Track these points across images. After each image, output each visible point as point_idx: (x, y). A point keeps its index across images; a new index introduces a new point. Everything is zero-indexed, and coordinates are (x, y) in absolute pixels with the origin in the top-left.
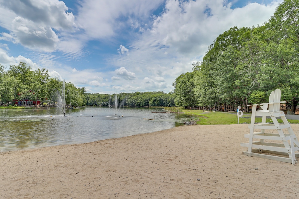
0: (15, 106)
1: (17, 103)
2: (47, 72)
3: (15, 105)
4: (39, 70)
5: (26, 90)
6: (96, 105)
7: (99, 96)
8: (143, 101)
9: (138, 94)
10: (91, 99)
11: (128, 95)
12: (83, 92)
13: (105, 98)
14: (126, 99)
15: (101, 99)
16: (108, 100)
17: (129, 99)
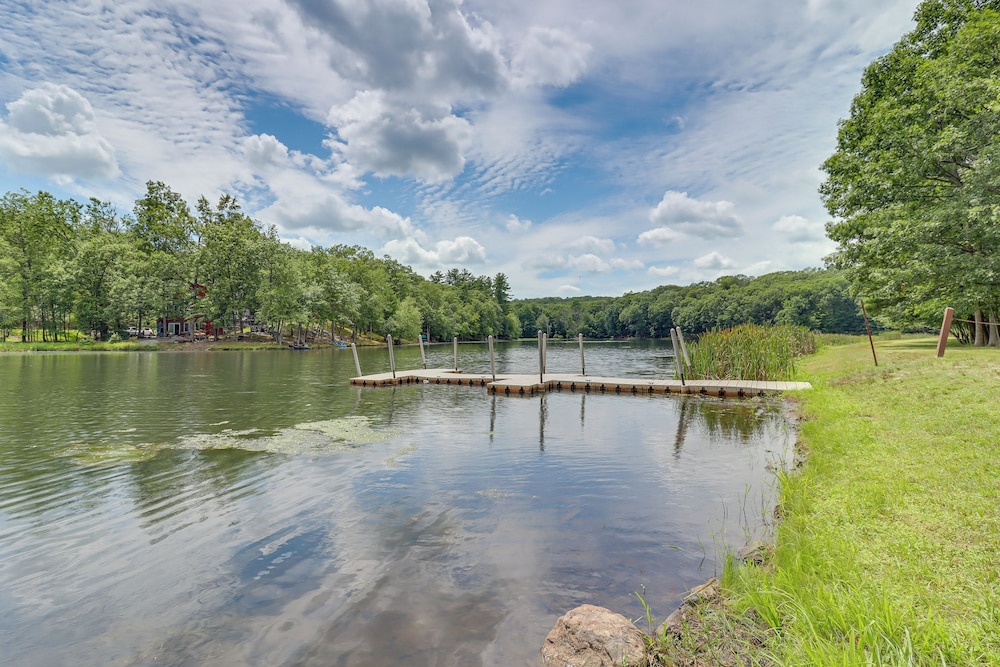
6: (564, 334)
7: (576, 303)
8: (744, 313)
9: (727, 284)
10: (547, 315)
11: (682, 292)
12: (499, 292)
13: (594, 311)
14: (671, 307)
15: (582, 315)
16: (604, 315)
17: (685, 309)
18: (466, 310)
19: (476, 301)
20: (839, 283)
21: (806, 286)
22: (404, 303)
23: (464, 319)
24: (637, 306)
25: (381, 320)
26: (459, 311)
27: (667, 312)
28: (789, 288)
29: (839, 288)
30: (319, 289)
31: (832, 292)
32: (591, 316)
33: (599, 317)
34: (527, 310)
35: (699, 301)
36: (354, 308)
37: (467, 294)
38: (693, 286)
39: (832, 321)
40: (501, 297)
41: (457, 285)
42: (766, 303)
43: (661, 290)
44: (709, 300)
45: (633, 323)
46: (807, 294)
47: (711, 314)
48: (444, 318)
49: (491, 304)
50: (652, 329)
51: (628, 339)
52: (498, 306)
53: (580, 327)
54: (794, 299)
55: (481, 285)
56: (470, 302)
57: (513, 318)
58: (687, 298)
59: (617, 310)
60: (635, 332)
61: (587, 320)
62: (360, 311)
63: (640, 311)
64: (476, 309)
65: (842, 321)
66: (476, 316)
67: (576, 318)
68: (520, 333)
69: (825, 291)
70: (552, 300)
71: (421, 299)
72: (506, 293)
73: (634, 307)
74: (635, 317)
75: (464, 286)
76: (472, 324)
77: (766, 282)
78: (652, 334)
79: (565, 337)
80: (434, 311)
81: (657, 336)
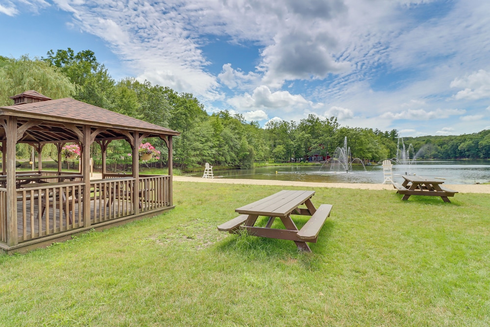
0: (307, 163)
1: (307, 159)
2: (336, 120)
3: (307, 161)
4: (328, 120)
5: (316, 145)
6: (423, 157)
13: (441, 145)
16: (448, 147)
32: (439, 147)
33: (444, 148)
50: (481, 154)
51: (464, 159)
53: (433, 153)
59: (457, 144)
60: (469, 155)
61: (437, 150)
63: (473, 145)
73: (469, 142)
74: (469, 148)
78: (482, 156)
81: (485, 158)
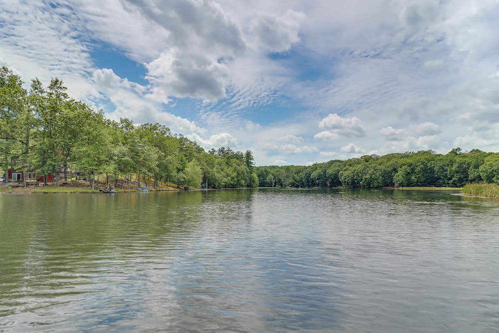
6: (281, 185)
7: (287, 168)
8: (377, 175)
9: (367, 159)
10: (273, 175)
11: (344, 163)
12: (248, 161)
13: (297, 173)
14: (338, 171)
15: (291, 175)
16: (302, 175)
17: (346, 172)
18: (229, 170)
19: (235, 165)
20: (426, 159)
21: (409, 161)
22: (191, 164)
23: (228, 175)
24: (320, 170)
25: (174, 173)
26: (225, 171)
27: (336, 174)
28: (401, 161)
29: (426, 162)
30: (125, 149)
31: (422, 164)
32: (296, 175)
33: (300, 176)
34: (262, 171)
35: (354, 168)
36: (154, 165)
37: (230, 161)
38: (349, 160)
39: (423, 179)
40: (248, 163)
41: (224, 156)
42: (389, 169)
43: (332, 162)
44: (359, 167)
45: (318, 179)
46: (410, 165)
47: (360, 175)
48: (216, 174)
49: (243, 167)
50: (328, 183)
51: (315, 188)
52: (247, 169)
53: (290, 181)
54: (404, 167)
55: (238, 156)
56: (232, 166)
57: (255, 175)
58: (347, 166)
59: (310, 172)
60: (319, 184)
61: (294, 178)
62: (158, 166)
63: (322, 173)
64: (235, 170)
65: (428, 179)
66: (235, 174)
67: (287, 177)
68: (258, 184)
69: (419, 163)
70: (274, 167)
71: (203, 162)
72: (252, 161)
73: (319, 171)
74: (319, 176)
75: (228, 157)
76: (233, 178)
77: (388, 158)
78: (328, 185)
79: (282, 187)
80: (211, 170)
81: (331, 187)
